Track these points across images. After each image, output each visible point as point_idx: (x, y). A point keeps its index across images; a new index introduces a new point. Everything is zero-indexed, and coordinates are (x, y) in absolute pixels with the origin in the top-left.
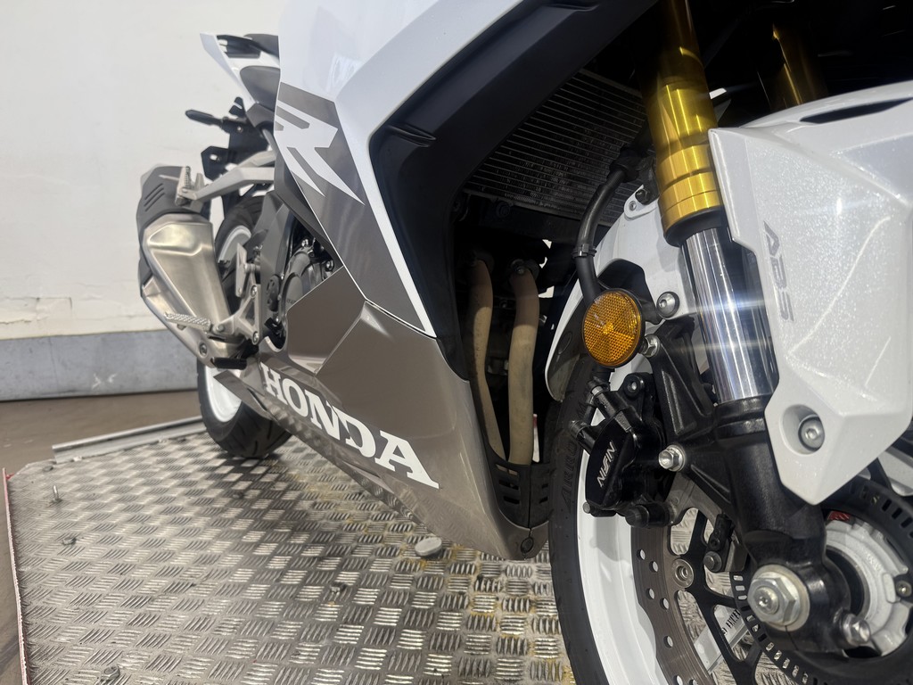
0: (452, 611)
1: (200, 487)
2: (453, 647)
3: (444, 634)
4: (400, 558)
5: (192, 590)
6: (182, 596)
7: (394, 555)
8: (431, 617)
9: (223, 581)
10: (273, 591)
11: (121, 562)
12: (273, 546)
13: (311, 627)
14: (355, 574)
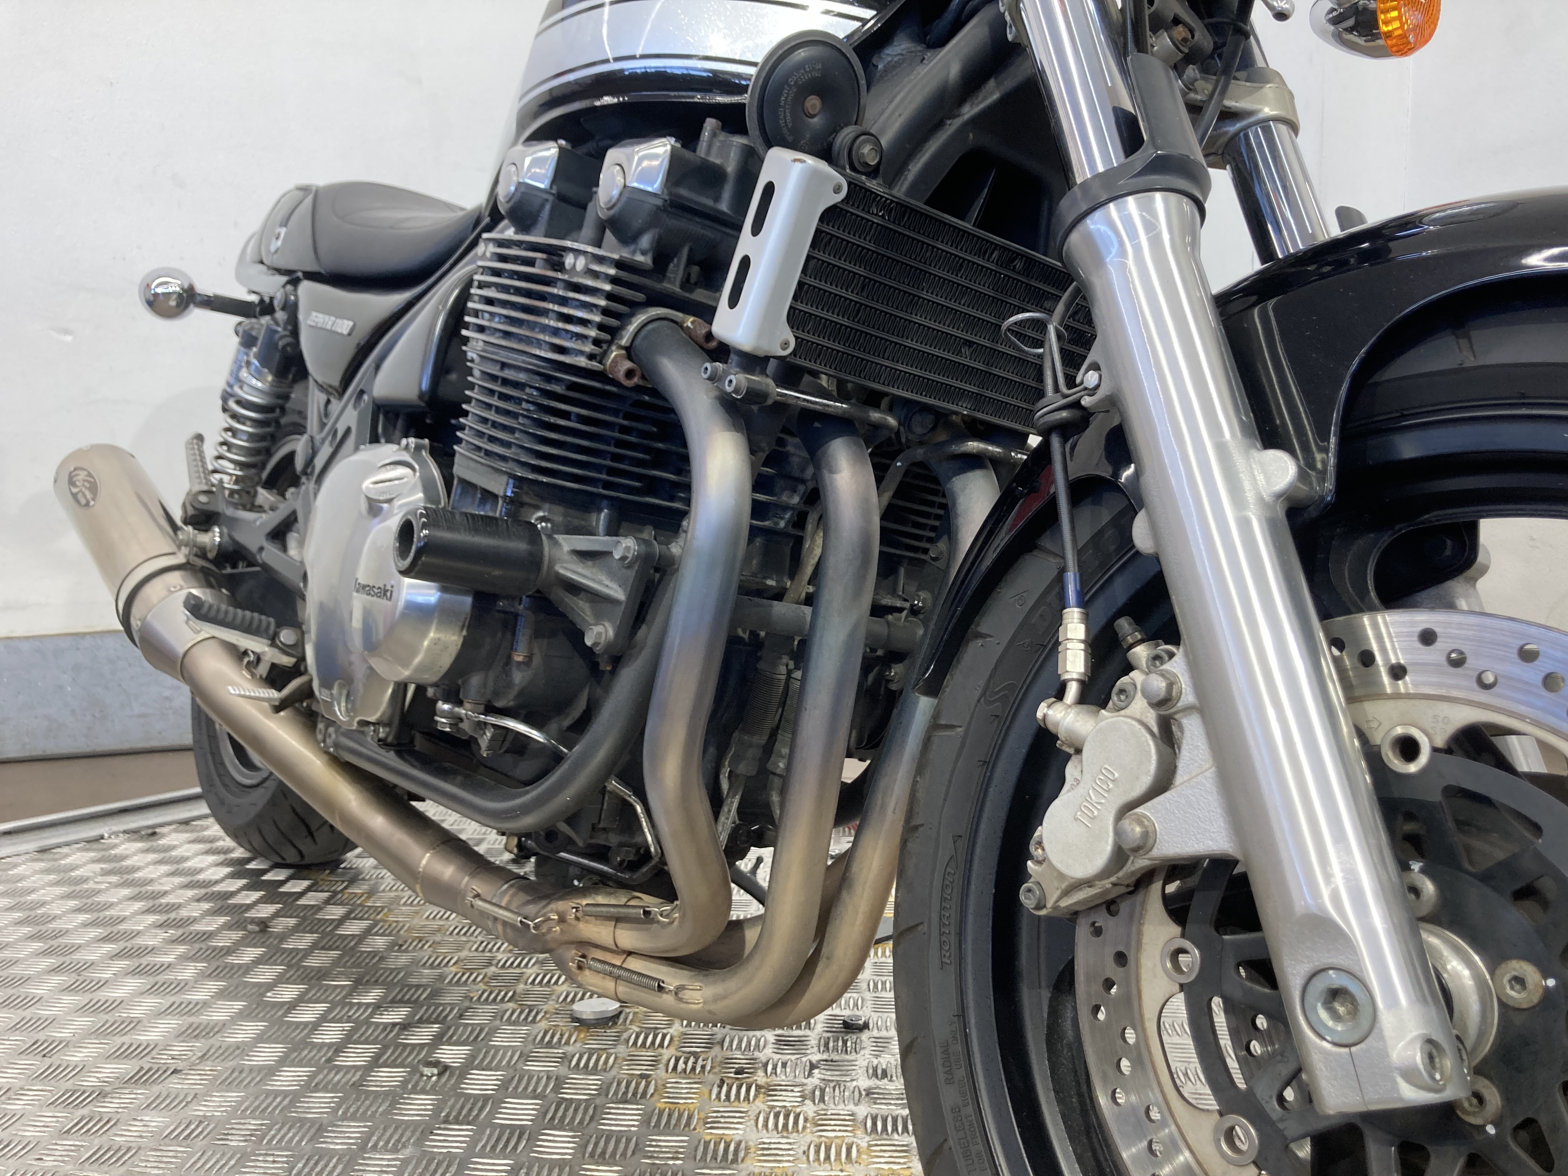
0: (626, 1102)
1: (184, 913)
2: (624, 1154)
3: (609, 1135)
4: (543, 1025)
5: (174, 1079)
6: (156, 1089)
7: (534, 1021)
8: (591, 1111)
9: (230, 1064)
10: (321, 1076)
11: (41, 1036)
12: (321, 1007)
13: (385, 1130)
14: (465, 1050)
